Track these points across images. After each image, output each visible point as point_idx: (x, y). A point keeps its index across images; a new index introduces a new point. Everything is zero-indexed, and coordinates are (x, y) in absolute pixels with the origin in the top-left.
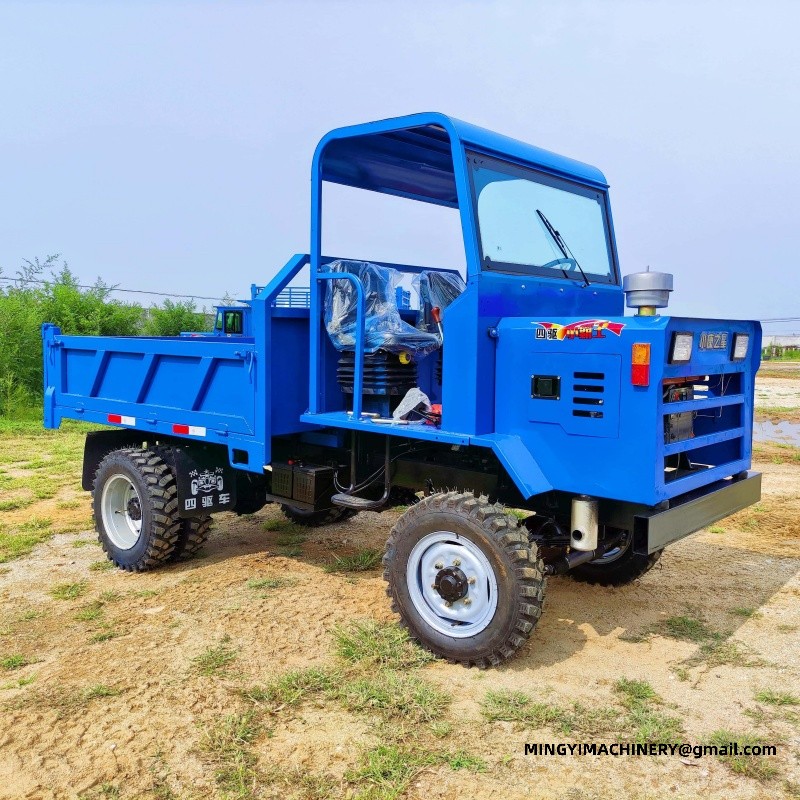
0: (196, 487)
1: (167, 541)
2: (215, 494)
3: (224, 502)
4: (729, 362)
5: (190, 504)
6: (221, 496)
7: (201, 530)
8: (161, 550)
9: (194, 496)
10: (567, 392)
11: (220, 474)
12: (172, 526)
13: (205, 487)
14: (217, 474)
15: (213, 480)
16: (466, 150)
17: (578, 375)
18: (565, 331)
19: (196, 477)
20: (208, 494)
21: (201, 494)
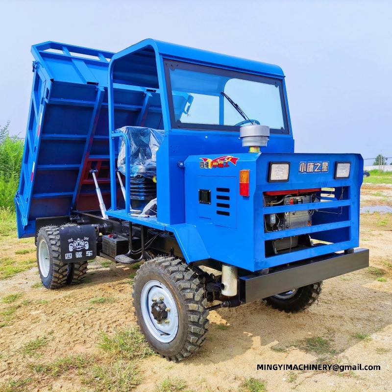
0: (72, 247)
1: (61, 274)
2: (84, 251)
3: (89, 255)
4: (333, 180)
5: (68, 256)
6: (87, 252)
7: (81, 269)
8: (59, 279)
9: (70, 252)
10: (214, 200)
11: (87, 241)
12: (63, 266)
13: (77, 247)
14: (85, 241)
15: (82, 243)
16: (163, 59)
17: (219, 190)
18: (212, 163)
19: (72, 242)
20: (80, 251)
21: (75, 251)
